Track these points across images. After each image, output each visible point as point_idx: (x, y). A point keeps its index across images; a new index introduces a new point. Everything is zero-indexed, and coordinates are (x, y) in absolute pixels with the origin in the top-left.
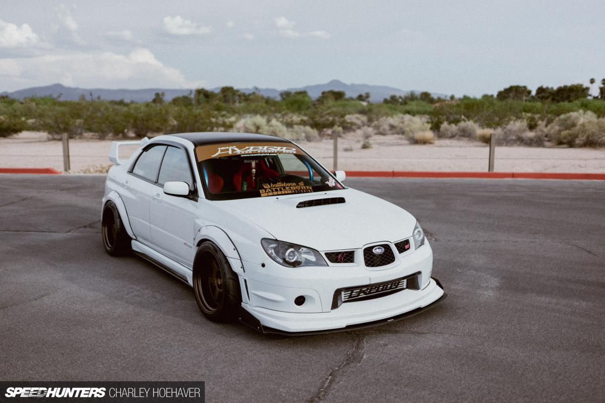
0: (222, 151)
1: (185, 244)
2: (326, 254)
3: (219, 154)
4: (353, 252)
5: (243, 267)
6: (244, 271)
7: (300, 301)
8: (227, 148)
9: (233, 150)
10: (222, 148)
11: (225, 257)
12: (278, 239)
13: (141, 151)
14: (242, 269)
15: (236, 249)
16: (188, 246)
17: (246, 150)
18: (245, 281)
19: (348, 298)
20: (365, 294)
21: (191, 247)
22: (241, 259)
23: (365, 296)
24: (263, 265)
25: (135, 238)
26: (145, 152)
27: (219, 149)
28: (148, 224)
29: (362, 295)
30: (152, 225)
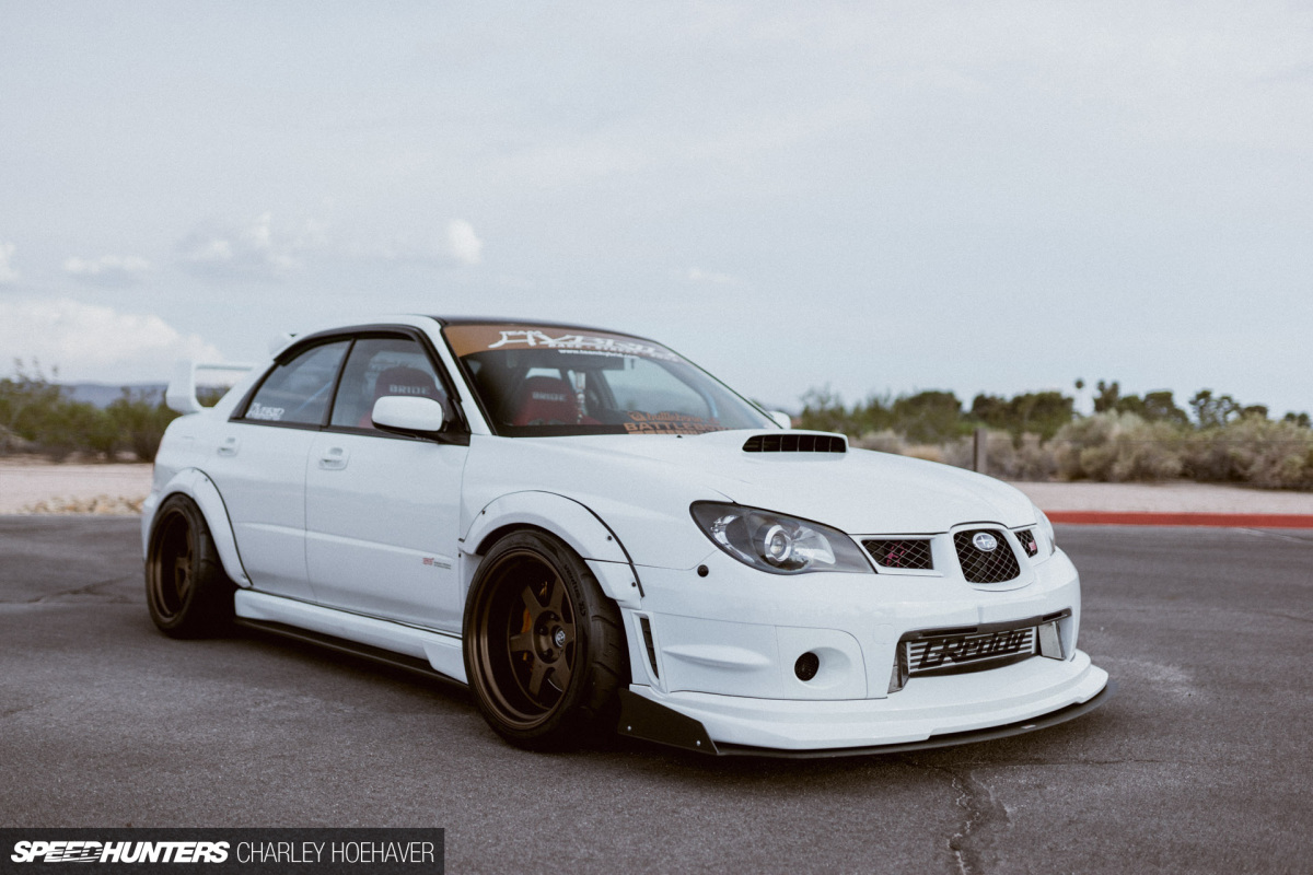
0: (510, 338)
1: (427, 561)
2: (865, 542)
3: (506, 344)
4: (927, 542)
5: (637, 583)
6: (642, 595)
7: (807, 666)
8: (521, 333)
9: (537, 340)
10: (511, 333)
11: (581, 561)
12: (738, 502)
13: (271, 363)
14: (637, 588)
15: (613, 535)
16: (438, 564)
17: (567, 340)
18: (645, 622)
19: (920, 667)
20: (954, 660)
21: (447, 566)
22: (631, 562)
23: (954, 664)
24: (703, 572)
25: (249, 585)
26: (280, 368)
27: (504, 333)
28: (301, 533)
29: (949, 663)
30: (310, 535)
